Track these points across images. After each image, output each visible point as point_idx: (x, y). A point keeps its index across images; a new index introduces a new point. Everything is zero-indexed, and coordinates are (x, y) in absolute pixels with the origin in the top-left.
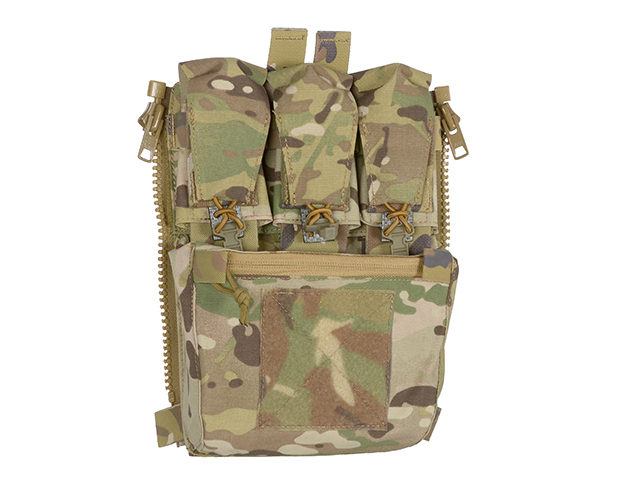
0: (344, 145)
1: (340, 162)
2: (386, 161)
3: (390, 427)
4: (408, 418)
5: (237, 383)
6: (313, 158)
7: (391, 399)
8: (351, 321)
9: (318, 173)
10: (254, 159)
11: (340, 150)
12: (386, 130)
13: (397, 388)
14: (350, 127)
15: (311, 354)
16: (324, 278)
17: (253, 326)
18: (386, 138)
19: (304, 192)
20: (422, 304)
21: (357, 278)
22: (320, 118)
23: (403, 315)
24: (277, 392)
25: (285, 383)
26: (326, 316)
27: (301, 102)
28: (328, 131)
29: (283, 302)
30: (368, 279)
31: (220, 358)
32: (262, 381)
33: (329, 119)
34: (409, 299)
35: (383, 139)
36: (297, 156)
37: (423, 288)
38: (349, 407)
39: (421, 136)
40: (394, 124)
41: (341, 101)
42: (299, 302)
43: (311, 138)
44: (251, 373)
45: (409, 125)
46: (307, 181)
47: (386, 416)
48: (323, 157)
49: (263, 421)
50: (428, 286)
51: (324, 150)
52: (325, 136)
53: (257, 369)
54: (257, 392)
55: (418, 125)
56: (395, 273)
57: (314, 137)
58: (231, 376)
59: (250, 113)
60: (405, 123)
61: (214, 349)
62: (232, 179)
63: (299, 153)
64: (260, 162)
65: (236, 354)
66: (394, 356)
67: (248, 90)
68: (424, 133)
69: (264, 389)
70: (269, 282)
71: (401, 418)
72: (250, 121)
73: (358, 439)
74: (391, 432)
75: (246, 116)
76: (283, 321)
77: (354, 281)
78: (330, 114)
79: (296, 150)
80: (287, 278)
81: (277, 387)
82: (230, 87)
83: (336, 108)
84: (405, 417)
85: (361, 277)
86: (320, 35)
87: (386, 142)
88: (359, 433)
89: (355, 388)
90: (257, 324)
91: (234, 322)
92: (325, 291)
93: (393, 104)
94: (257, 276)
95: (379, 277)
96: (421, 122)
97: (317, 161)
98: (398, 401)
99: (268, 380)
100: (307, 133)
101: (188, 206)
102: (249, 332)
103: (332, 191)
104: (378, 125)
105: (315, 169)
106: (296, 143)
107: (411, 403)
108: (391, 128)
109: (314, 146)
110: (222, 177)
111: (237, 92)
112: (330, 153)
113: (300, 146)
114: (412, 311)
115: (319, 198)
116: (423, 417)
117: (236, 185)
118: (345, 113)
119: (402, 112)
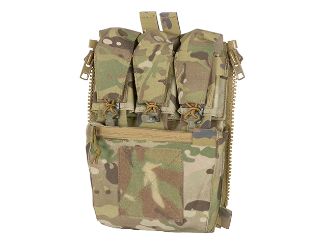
0: (162, 72)
1: (159, 81)
2: (185, 81)
3: (185, 221)
4: (194, 216)
5: (108, 192)
6: (147, 79)
7: (185, 206)
8: (160, 164)
9: (148, 87)
10: (122, 79)
11: (160, 75)
12: (185, 64)
13: (187, 201)
14: (165, 63)
15: (142, 180)
16: (145, 141)
17: (114, 164)
18: (185, 69)
19: (143, 96)
20: (199, 157)
21: (161, 142)
22: (151, 58)
23: (188, 163)
24: (125, 198)
25: (129, 194)
26: (148, 161)
27: (142, 50)
28: (154, 65)
29: (127, 152)
30: (167, 143)
31: (101, 179)
32: (119, 192)
33: (155, 59)
34: (191, 154)
35: (184, 69)
36: (140, 78)
37: (199, 149)
38: (162, 209)
39: (204, 68)
40: (188, 61)
41: (161, 49)
42: (134, 153)
43: (147, 68)
44: (114, 188)
45: (196, 62)
46: (144, 90)
47: (183, 215)
48: (151, 78)
49: (122, 212)
50: (202, 148)
51: (151, 75)
52: (152, 68)
53: (116, 186)
54: (117, 198)
55: (203, 62)
56: (182, 140)
57: (148, 68)
58: (106, 189)
59: (121, 56)
60: (195, 61)
61: (98, 174)
62: (110, 89)
63: (141, 76)
64: (124, 81)
65: (107, 177)
66: (185, 184)
67: (119, 44)
68: (206, 67)
69: (120, 196)
70: (119, 142)
71: (190, 216)
72: (120, 60)
73: (171, 225)
74: (186, 223)
75: (118, 57)
76: (128, 162)
77: (160, 144)
78: (155, 56)
79: (140, 74)
80: (127, 140)
81: (126, 196)
82: (111, 42)
83: (158, 53)
84: (192, 216)
85: (163, 142)
86: (161, 15)
87: (185, 71)
88: (170, 222)
89: (164, 199)
90: (117, 163)
91: (104, 161)
92: (147, 148)
93: (188, 51)
94: (113, 139)
95: (174, 142)
96: (204, 61)
97: (148, 80)
98: (189, 207)
99: (121, 191)
100: (145, 66)
101: (96, 102)
102: (112, 167)
103: (155, 96)
104: (182, 62)
105: (147, 85)
106: (141, 71)
107: (195, 209)
108: (187, 64)
109: (148, 73)
110: (105, 88)
111: (114, 45)
112: (154, 76)
113: (142, 73)
114: (193, 161)
115: (149, 100)
116: (201, 216)
117: (112, 92)
118: (163, 56)
119: (192, 55)
